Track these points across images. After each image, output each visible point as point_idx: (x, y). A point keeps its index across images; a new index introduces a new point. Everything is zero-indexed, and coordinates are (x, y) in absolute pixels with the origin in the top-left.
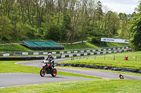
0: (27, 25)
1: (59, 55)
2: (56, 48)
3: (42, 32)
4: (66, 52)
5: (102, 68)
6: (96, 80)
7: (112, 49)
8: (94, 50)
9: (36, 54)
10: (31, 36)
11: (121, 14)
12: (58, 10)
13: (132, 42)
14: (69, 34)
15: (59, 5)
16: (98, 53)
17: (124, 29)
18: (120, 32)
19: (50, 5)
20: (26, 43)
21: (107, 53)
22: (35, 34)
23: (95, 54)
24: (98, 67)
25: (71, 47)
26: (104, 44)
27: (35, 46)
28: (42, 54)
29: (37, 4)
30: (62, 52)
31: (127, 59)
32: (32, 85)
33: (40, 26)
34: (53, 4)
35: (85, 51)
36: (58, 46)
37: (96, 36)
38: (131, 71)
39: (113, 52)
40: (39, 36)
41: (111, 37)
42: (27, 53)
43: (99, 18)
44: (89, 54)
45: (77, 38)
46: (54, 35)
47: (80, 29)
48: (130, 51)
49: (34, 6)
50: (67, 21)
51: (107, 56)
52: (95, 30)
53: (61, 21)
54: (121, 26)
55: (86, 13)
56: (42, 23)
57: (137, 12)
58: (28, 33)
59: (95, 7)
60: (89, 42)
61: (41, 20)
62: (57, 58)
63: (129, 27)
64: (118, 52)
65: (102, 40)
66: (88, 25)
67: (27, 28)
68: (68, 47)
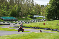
0: (2, 10)
1: (16, 23)
2: (15, 20)
3: (9, 13)
4: (19, 22)
5: (34, 28)
6: (32, 33)
7: (38, 20)
8: (31, 21)
9: (6, 22)
10: (4, 15)
11: (42, 5)
12: (16, 4)
13: (47, 17)
14: (20, 14)
15: (16, 2)
16: (33, 22)
17: (43, 12)
18: (41, 13)
19: (12, 2)
20: (2, 18)
21: (36, 22)
22: (6, 14)
23: (31, 22)
24: (33, 28)
25: (21, 19)
26: (35, 18)
27: (6, 19)
28: (9, 22)
29: (7, 1)
30: (17, 21)
31: (44, 24)
32: (5, 36)
33: (8, 11)
34: (13, 2)
35: (27, 21)
36: (16, 19)
37: (31, 14)
38: (46, 29)
39: (38, 21)
40: (8, 15)
41: (38, 15)
42: (3, 22)
43: (33, 7)
44: (29, 22)
45: (24, 16)
46: (14, 14)
47: (25, 12)
48: (46, 21)
49: (5, 2)
50: (19, 8)
51: (36, 23)
52: (31, 12)
53: (17, 8)
54: (42, 10)
55: (27, 5)
56: (9, 9)
57: (48, 5)
58: (3, 14)
59: (31, 3)
60: (29, 17)
61: (8, 8)
62: (16, 24)
63: (45, 11)
64: (41, 21)
65: (34, 16)
66: (28, 10)
67: (3, 12)
68: (20, 19)
